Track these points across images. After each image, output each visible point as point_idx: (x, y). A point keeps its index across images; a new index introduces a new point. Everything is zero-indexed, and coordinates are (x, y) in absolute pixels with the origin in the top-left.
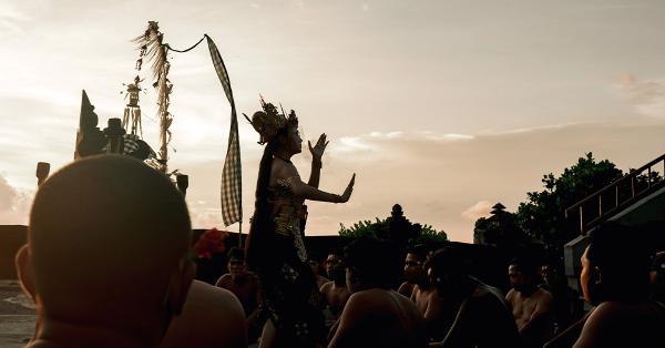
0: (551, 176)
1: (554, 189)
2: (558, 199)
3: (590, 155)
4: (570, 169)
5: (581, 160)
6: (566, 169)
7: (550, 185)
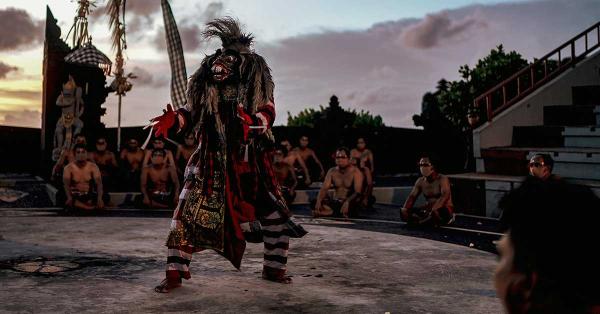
0: (467, 67)
1: (470, 78)
2: (472, 88)
3: (500, 47)
4: (483, 60)
5: (493, 52)
6: (480, 61)
7: (466, 75)
